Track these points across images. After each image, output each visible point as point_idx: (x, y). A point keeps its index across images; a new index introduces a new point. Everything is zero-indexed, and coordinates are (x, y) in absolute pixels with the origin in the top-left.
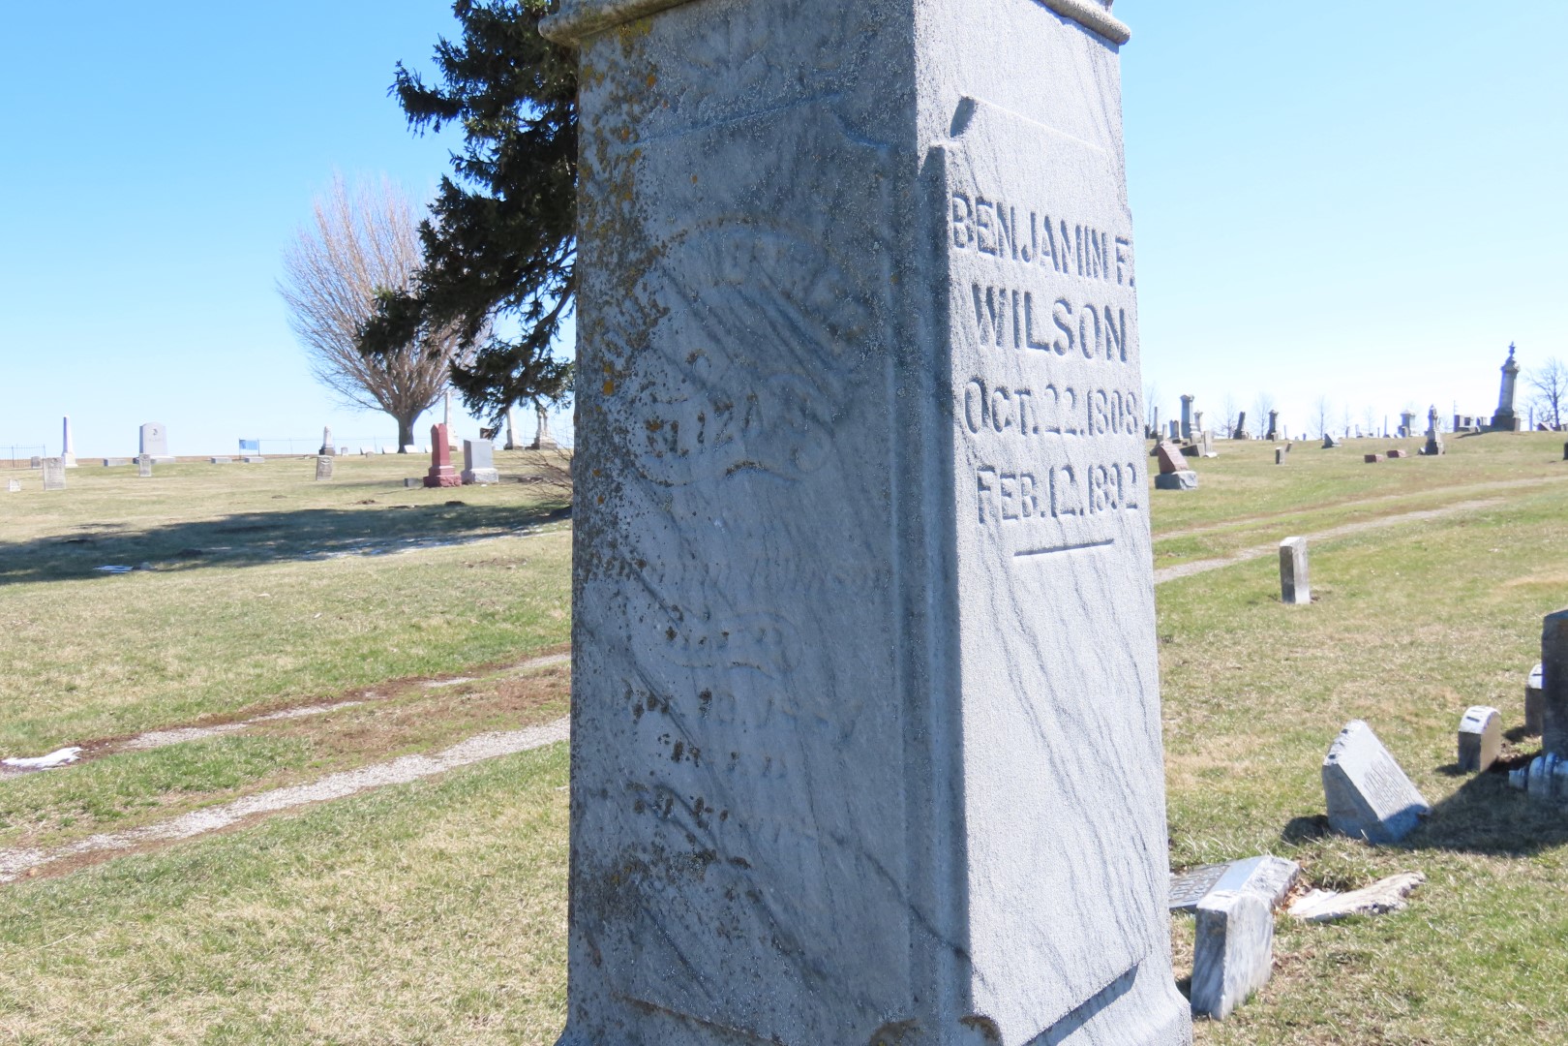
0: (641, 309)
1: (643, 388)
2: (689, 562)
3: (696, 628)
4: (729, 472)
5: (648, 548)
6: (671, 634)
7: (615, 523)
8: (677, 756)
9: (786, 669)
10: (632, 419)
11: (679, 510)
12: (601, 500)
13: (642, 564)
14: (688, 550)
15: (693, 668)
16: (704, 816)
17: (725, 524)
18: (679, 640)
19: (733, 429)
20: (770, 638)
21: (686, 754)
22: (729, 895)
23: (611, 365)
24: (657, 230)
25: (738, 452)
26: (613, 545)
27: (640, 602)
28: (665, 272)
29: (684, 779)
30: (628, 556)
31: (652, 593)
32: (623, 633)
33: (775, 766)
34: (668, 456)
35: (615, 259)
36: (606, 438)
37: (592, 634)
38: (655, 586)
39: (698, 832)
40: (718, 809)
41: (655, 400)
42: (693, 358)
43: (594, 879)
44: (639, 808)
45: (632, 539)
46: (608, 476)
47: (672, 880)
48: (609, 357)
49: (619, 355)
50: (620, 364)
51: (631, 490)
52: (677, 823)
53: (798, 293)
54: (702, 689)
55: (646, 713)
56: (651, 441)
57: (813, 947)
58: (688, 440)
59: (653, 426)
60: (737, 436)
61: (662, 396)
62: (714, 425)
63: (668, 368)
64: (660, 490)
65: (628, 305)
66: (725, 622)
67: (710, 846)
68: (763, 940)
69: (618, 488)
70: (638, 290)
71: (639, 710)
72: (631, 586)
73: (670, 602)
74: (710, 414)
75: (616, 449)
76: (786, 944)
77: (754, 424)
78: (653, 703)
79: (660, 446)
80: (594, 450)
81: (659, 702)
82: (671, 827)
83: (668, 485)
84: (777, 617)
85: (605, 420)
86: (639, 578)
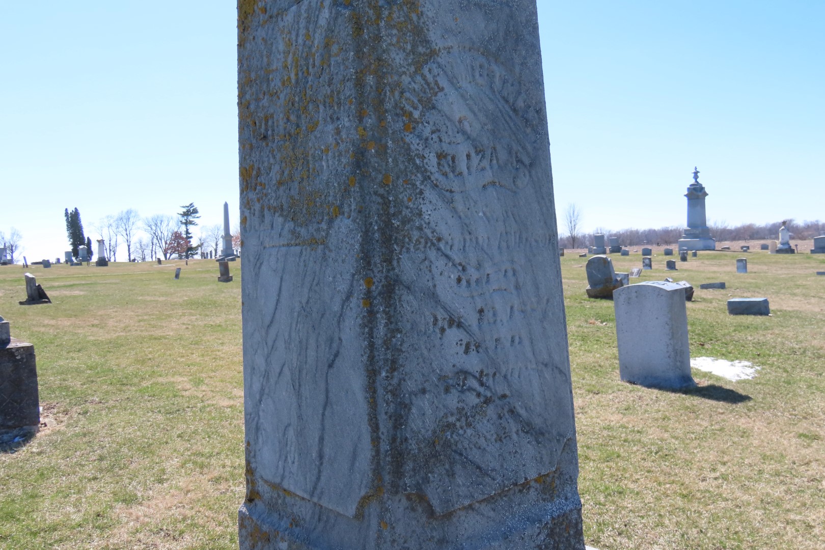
0: (428, 84)
1: (433, 132)
2: (468, 237)
3: (473, 274)
4: (484, 186)
5: (442, 229)
6: (459, 280)
7: (420, 214)
8: (467, 351)
9: (517, 287)
10: (427, 151)
11: (460, 207)
12: (410, 200)
13: (439, 239)
14: (466, 229)
15: (473, 297)
16: (485, 379)
17: (484, 214)
18: (464, 282)
19: (485, 163)
20: (510, 273)
21: (473, 347)
22: (500, 417)
23: (411, 114)
24: (434, 36)
25: (488, 176)
26: (420, 229)
27: (440, 263)
28: (439, 66)
29: (473, 363)
30: (430, 235)
31: (447, 257)
32: (430, 284)
33: (517, 340)
34: (451, 175)
35: (409, 47)
36: (411, 160)
37: (408, 288)
38: (449, 252)
39: (481, 390)
40: (491, 371)
41: (441, 140)
42: (460, 121)
43: (420, 449)
44: (447, 390)
45: (433, 224)
46: (414, 185)
47: (469, 425)
48: (408, 108)
49: (416, 108)
50: (416, 114)
51: (429, 193)
52: (470, 389)
54: (479, 307)
55: (448, 331)
56: (439, 164)
57: (537, 422)
58: (462, 166)
59: (440, 156)
60: (488, 167)
61: (445, 139)
62: (475, 160)
63: (448, 124)
64: (448, 194)
65: (419, 78)
66: (488, 268)
67: (489, 394)
68: (517, 433)
69: (421, 193)
70: (425, 70)
71: (443, 330)
72: (432, 254)
73: (457, 261)
74: (473, 154)
75: (418, 168)
76: (528, 428)
77: (495, 162)
78: (451, 323)
79: (447, 169)
80: (402, 167)
81: (455, 322)
82: (468, 393)
83: (451, 192)
84: (512, 262)
85: (409, 149)
86: (439, 249)
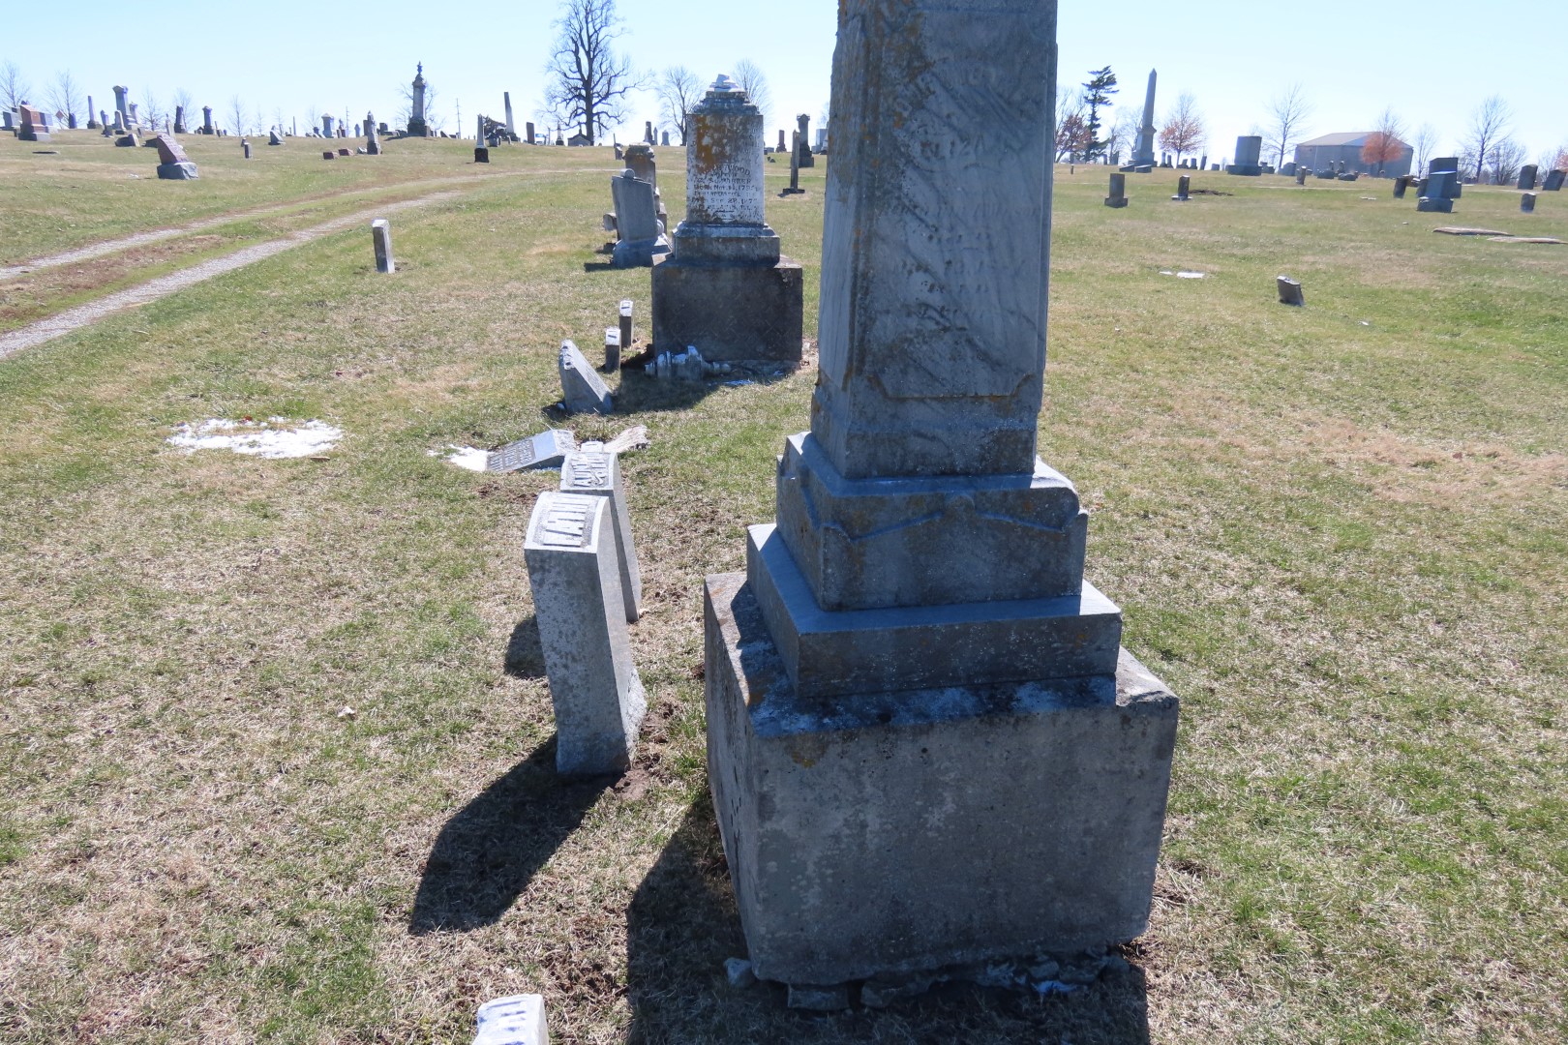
0: (920, 90)
1: (920, 127)
2: (943, 206)
3: (945, 234)
4: (966, 167)
5: (919, 199)
6: (931, 238)
7: (900, 188)
8: (931, 290)
9: (990, 248)
10: (912, 141)
11: (939, 183)
12: (892, 177)
13: (915, 207)
14: (942, 200)
15: (942, 251)
16: (945, 313)
17: (963, 189)
18: (935, 240)
19: (970, 149)
20: (984, 236)
21: (937, 288)
22: (956, 343)
23: (901, 114)
24: (932, 53)
25: (972, 159)
26: (899, 198)
27: (913, 224)
28: (933, 74)
29: (936, 299)
30: (907, 204)
31: (921, 220)
32: (903, 238)
33: (983, 288)
34: (933, 159)
35: (905, 63)
36: (896, 148)
37: (883, 240)
38: (923, 216)
39: (941, 320)
40: (953, 308)
41: (926, 133)
42: (948, 116)
43: (880, 350)
44: (909, 315)
45: (911, 195)
46: (897, 167)
47: (926, 343)
48: (898, 110)
49: (905, 109)
50: (906, 114)
51: (910, 173)
52: (930, 318)
53: (1006, 95)
54: (947, 259)
55: (915, 274)
56: (923, 151)
57: (996, 355)
58: (946, 151)
59: (925, 145)
60: (972, 151)
61: (931, 130)
62: (959, 147)
63: (935, 119)
64: (928, 174)
65: (912, 87)
66: (961, 231)
67: (948, 325)
68: (972, 358)
69: (903, 172)
70: (919, 80)
71: (910, 272)
72: (908, 217)
73: (931, 223)
74: (958, 142)
75: (902, 154)
76: (984, 356)
77: (980, 147)
78: (919, 268)
79: (929, 154)
80: (888, 154)
81: (923, 268)
82: (927, 321)
83: (932, 172)
84: (988, 227)
85: (896, 140)
86: (914, 214)
